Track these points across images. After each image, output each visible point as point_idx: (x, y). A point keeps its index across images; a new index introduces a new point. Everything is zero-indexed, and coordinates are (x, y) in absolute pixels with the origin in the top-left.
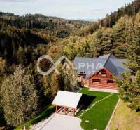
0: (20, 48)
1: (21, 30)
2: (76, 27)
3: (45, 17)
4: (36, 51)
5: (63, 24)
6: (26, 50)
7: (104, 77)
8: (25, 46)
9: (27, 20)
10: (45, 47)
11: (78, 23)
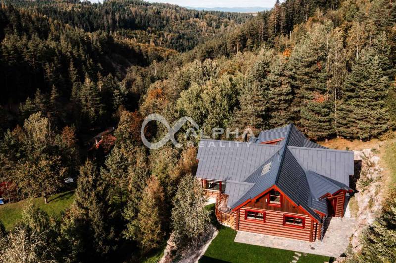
0: (87, 80)
1: (92, 36)
2: (210, 25)
3: (146, 5)
4: (123, 87)
5: (182, 19)
6: (100, 84)
7: (275, 208)
8: (99, 74)
9: (107, 13)
10: (143, 76)
11: (214, 17)
